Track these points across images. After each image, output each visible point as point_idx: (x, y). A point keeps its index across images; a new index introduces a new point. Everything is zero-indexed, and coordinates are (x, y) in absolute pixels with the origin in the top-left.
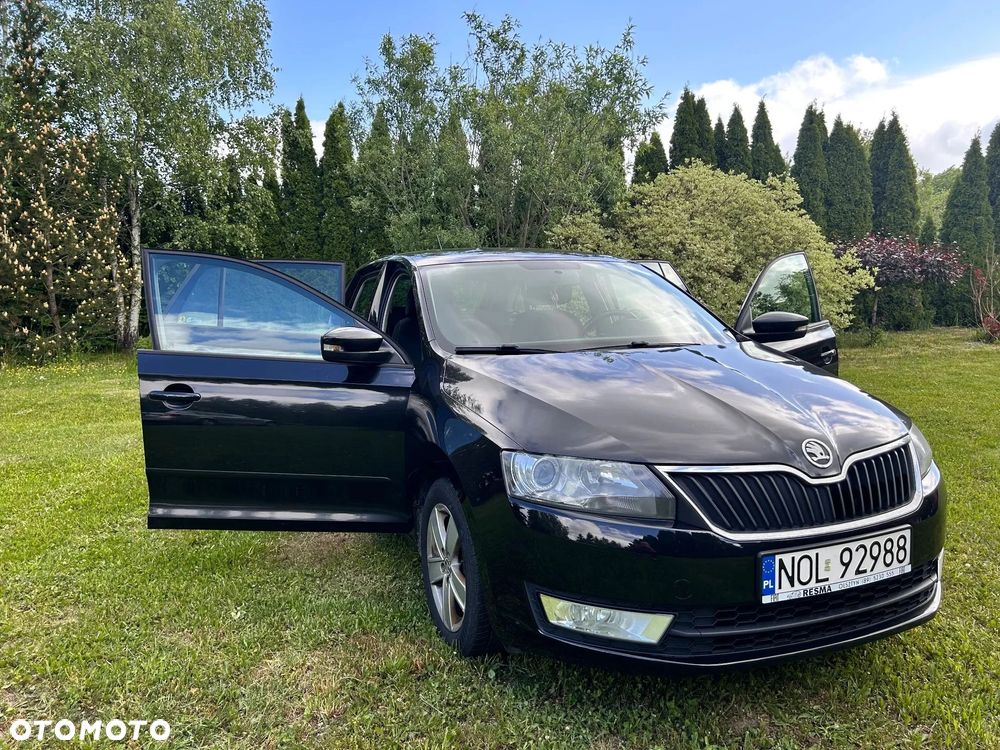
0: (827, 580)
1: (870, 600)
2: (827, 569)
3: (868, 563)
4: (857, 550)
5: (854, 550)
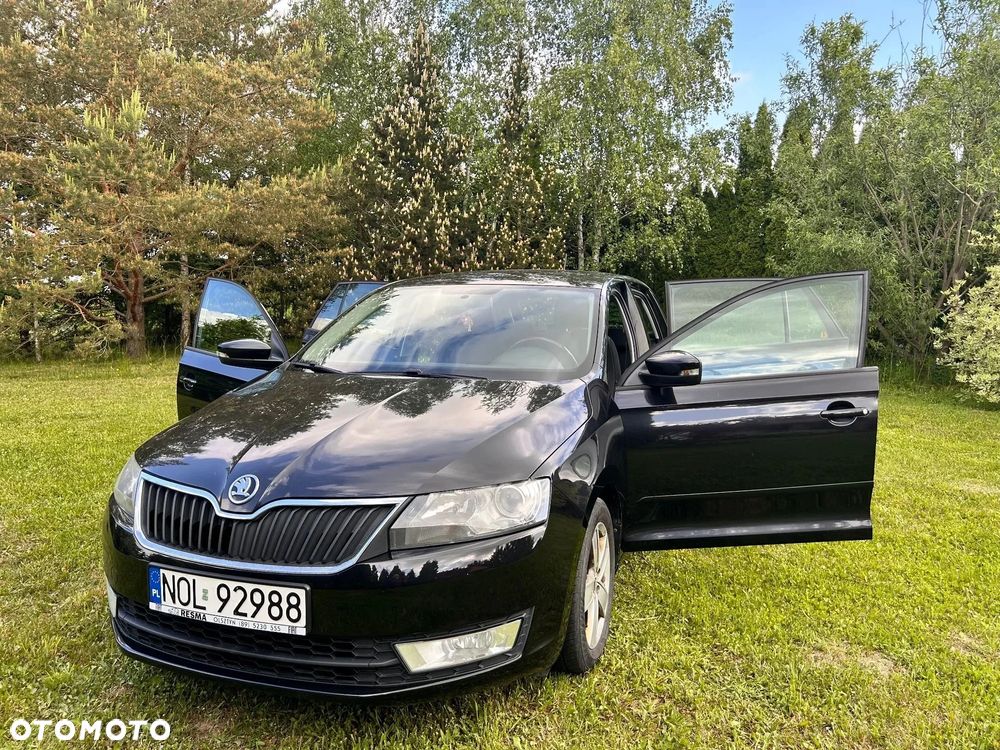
0: (204, 608)
1: (268, 649)
2: (205, 598)
3: (248, 608)
4: (235, 590)
5: (232, 590)
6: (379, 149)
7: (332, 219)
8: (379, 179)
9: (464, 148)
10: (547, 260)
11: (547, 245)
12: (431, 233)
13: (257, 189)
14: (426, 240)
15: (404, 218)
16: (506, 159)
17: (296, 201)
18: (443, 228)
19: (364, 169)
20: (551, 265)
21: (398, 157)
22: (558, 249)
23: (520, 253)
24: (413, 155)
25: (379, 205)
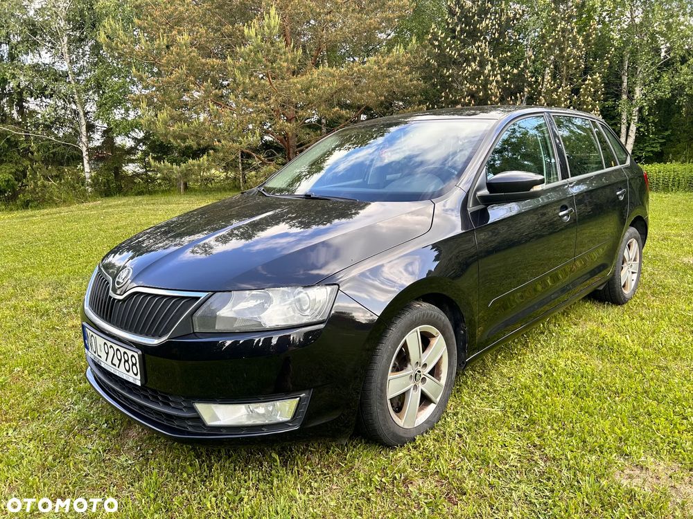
6: (450, 26)
7: (412, 85)
8: (448, 50)
9: (518, 16)
10: (584, 102)
11: (585, 89)
12: (485, 88)
13: (357, 67)
14: (481, 94)
15: (466, 78)
16: (554, 20)
17: (382, 73)
18: (494, 83)
19: (437, 43)
20: (587, 106)
21: (462, 31)
22: (596, 92)
23: (559, 98)
24: (475, 27)
25: (448, 70)
